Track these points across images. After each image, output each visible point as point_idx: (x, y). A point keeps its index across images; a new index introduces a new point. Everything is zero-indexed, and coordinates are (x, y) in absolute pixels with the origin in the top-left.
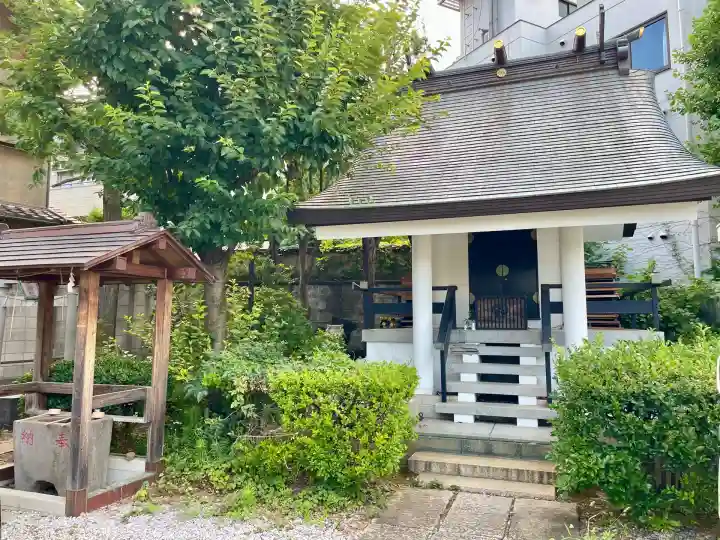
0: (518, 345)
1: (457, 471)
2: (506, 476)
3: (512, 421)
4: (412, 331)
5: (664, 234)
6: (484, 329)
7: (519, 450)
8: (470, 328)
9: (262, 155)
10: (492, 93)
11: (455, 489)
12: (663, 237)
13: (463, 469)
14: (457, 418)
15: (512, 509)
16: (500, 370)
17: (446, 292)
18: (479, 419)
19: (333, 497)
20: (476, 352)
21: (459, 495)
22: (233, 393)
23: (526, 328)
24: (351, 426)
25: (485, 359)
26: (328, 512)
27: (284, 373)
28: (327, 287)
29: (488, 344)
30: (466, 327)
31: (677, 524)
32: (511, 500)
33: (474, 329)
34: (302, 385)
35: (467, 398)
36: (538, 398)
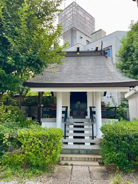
0: (83, 123)
1: (71, 159)
2: (85, 160)
3: (84, 144)
4: (56, 119)
5: (111, 96)
6: (75, 118)
7: (87, 152)
8: (71, 118)
9: (19, 64)
10: (76, 58)
11: (72, 165)
12: (110, 97)
13: (73, 158)
14: (69, 143)
15: (89, 170)
16: (79, 129)
17: (65, 108)
18: (75, 143)
19: (38, 171)
20: (73, 124)
21: (74, 167)
22: (4, 138)
23: (85, 118)
24: (45, 148)
25: (75, 126)
26: (36, 176)
27: (22, 131)
28: (27, 106)
29: (76, 122)
30: (70, 118)
31: (133, 171)
32: (88, 167)
33: (72, 118)
34: (29, 135)
35: (71, 137)
36: (90, 137)
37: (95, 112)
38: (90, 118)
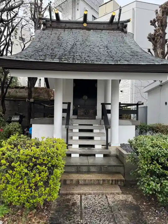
0: (92, 125)
1: (78, 183)
3: (94, 155)
6: (80, 119)
7: (101, 169)
14: (72, 155)
17: (67, 105)
18: (81, 155)
25: (80, 131)
36: (102, 145)
37: (110, 110)
38: (102, 119)
